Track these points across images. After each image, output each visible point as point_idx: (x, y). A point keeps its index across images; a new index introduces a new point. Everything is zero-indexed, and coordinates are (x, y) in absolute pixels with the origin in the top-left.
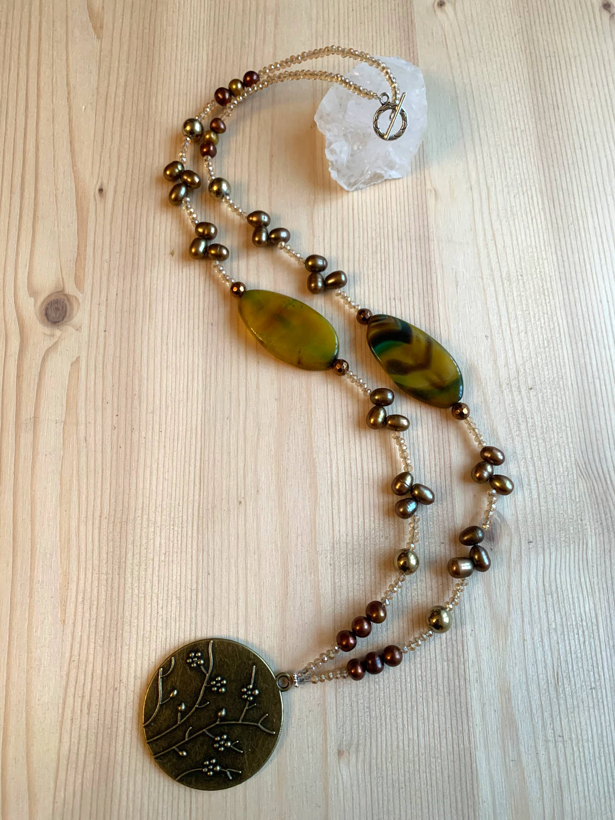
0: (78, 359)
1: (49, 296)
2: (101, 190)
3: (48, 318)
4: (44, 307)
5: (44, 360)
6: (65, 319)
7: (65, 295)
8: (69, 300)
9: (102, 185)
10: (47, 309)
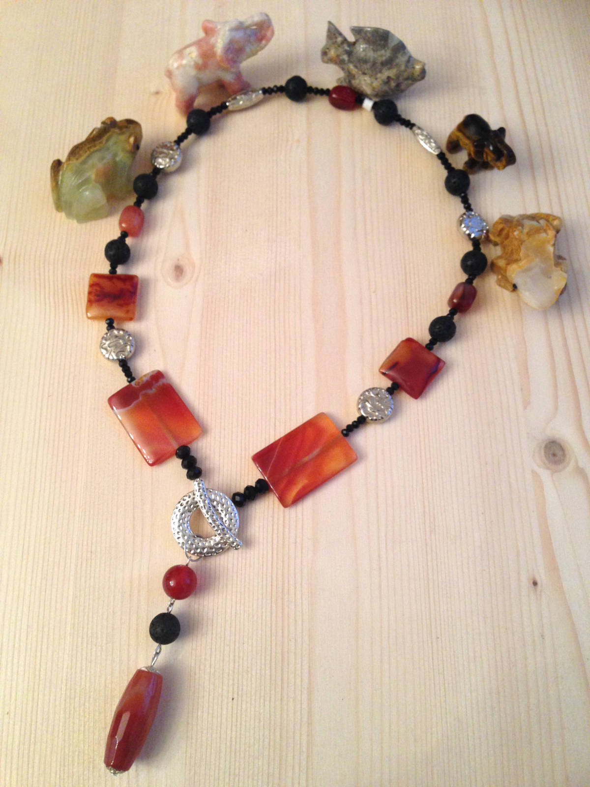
0: (525, 408)
1: (564, 468)
2: (535, 584)
3: (561, 447)
4: (568, 457)
5: (556, 408)
6: (544, 445)
7: (548, 468)
8: (544, 463)
9: (536, 591)
10: (564, 455)
